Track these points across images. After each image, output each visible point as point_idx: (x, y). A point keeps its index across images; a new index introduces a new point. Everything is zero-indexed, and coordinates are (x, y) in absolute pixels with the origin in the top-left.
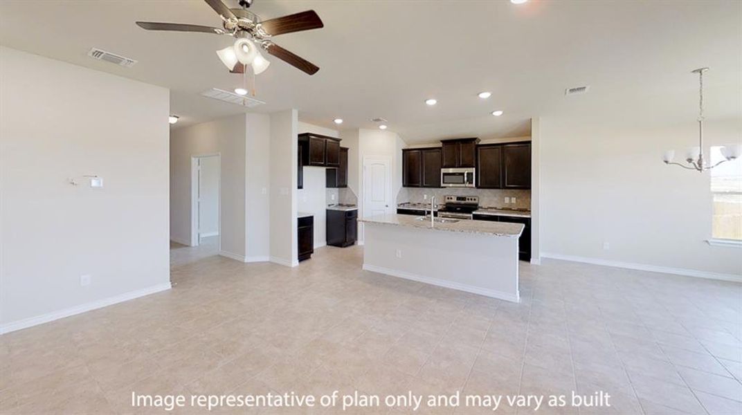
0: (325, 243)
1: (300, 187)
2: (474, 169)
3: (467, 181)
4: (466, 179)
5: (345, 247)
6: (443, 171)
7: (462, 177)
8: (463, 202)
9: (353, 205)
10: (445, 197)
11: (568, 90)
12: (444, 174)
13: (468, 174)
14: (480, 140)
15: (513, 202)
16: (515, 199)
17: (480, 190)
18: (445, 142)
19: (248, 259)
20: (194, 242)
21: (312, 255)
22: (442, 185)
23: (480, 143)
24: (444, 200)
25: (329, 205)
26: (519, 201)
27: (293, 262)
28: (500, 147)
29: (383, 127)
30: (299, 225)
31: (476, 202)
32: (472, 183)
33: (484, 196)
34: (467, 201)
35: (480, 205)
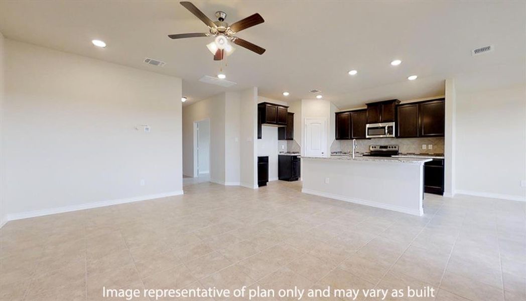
0: (277, 178)
1: (259, 137)
2: (394, 123)
3: (388, 132)
4: (386, 131)
5: (291, 181)
6: (368, 126)
7: (384, 130)
8: (384, 150)
9: (298, 152)
10: (370, 146)
11: (473, 51)
12: (369, 128)
13: (388, 127)
14: (400, 102)
15: (429, 148)
16: (432, 145)
17: (400, 140)
18: (369, 105)
19: (227, 184)
20: (195, 175)
21: (267, 183)
22: (367, 137)
23: (400, 103)
24: (369, 149)
25: (280, 152)
26: (436, 147)
27: (255, 185)
28: (417, 105)
29: (319, 97)
30: (259, 162)
31: (397, 149)
32: (392, 134)
33: (404, 145)
34: (388, 149)
35: (399, 152)
